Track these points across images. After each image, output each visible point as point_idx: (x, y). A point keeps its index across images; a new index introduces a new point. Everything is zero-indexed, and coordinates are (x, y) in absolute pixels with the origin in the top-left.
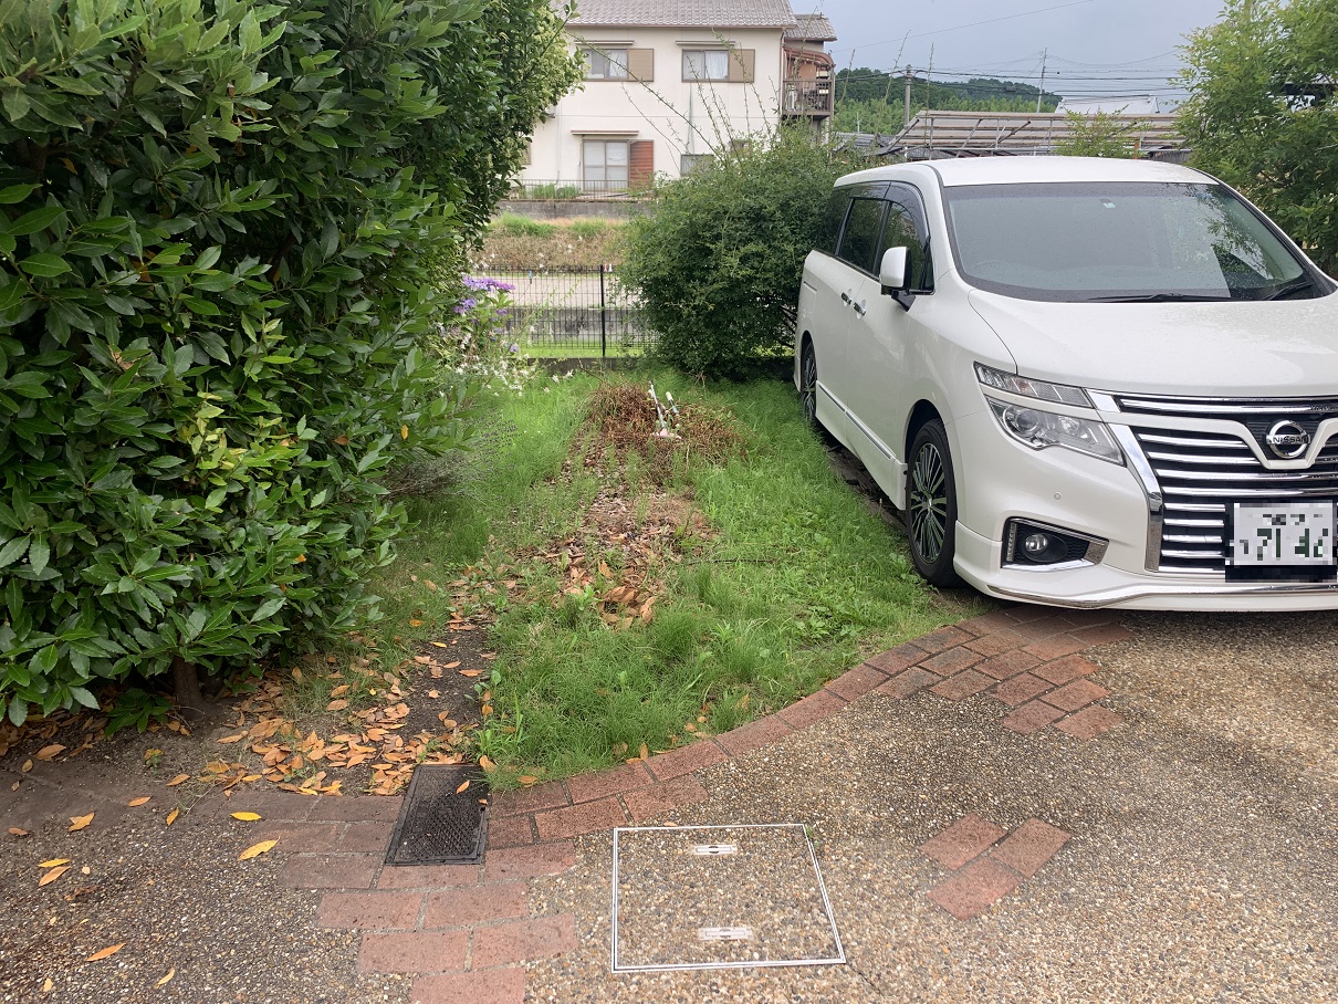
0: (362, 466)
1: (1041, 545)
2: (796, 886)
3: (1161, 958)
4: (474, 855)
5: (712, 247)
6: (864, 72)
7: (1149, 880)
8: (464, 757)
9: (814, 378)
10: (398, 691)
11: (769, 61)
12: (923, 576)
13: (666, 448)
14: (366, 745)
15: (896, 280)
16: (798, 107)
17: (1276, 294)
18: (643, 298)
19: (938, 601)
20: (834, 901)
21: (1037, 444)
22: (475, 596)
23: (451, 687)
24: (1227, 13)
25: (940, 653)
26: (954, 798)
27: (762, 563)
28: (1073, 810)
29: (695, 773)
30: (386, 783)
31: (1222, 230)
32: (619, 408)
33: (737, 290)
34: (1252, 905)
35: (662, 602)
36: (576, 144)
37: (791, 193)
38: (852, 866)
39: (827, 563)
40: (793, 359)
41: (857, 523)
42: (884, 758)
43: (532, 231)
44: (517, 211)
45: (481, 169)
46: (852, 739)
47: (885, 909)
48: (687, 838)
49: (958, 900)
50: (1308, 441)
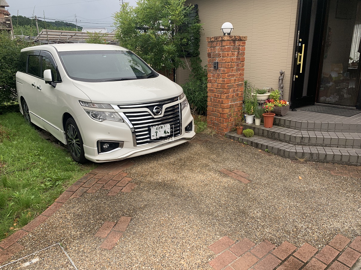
1: (107, 146)
2: (61, 261)
6: (20, 17)
7: (151, 221)
9: (28, 110)
12: (76, 162)
15: (49, 79)
17: (147, 77)
20: (74, 260)
21: (101, 120)
24: (122, 9)
25: (87, 181)
26: (100, 219)
27: (24, 170)
28: (131, 211)
29: (17, 242)
31: (132, 62)
34: (173, 217)
38: (77, 249)
39: (46, 165)
40: (18, 105)
41: (53, 151)
42: (78, 215)
46: (67, 213)
47: (89, 256)
48: (20, 263)
49: (108, 245)
50: (161, 110)
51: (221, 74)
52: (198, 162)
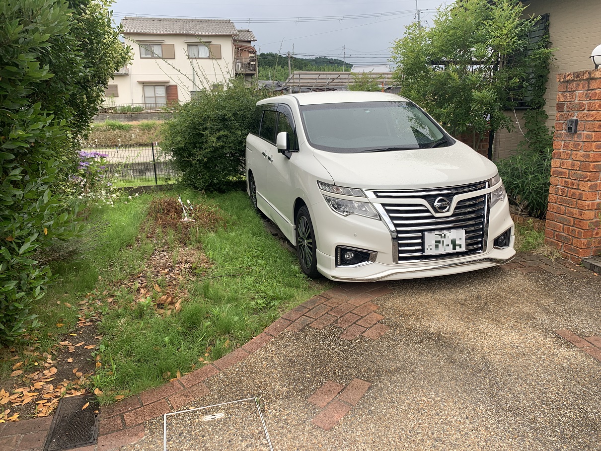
0: (22, 251)
1: (351, 256)
2: (252, 428)
3: (410, 432)
4: (91, 441)
5: (204, 133)
6: (271, 54)
7: (403, 398)
8: (86, 390)
9: (255, 190)
10: (51, 361)
11: (227, 50)
12: (306, 274)
13: (187, 226)
14: (34, 392)
15: (283, 146)
16: (242, 70)
17: (434, 145)
18: (173, 157)
19: (312, 285)
20: (270, 432)
21: (345, 214)
22: (92, 308)
23: (79, 355)
24: (407, 33)
25: (314, 308)
26: (322, 374)
27: (234, 276)
28: (371, 372)
29: (203, 381)
30: (44, 410)
31: (413, 121)
32: (164, 209)
33: (217, 152)
34: (444, 402)
35: (186, 300)
36: (140, 87)
37: (237, 109)
38: (278, 414)
39: (264, 273)
41: (277, 253)
42: (290, 360)
43: (120, 128)
44: (113, 118)
45: (81, 102)
46: (276, 354)
47: (293, 432)
48: (200, 413)
49: (325, 421)
50: (449, 204)
51: (581, 144)
52: (512, 308)
